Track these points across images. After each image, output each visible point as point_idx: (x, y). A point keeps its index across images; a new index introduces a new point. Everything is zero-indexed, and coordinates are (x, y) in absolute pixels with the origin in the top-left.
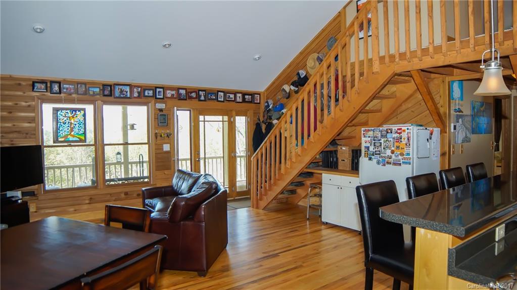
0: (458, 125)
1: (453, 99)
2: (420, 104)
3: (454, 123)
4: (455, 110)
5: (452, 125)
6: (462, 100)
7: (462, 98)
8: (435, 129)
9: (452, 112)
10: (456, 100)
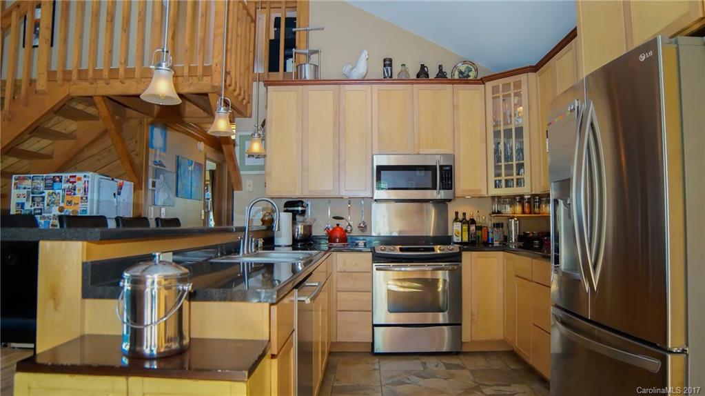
0: (157, 181)
1: (153, 148)
2: (110, 151)
3: (153, 178)
4: (156, 162)
5: (150, 181)
6: (165, 151)
7: (164, 149)
8: (125, 182)
9: (151, 163)
10: (156, 150)
